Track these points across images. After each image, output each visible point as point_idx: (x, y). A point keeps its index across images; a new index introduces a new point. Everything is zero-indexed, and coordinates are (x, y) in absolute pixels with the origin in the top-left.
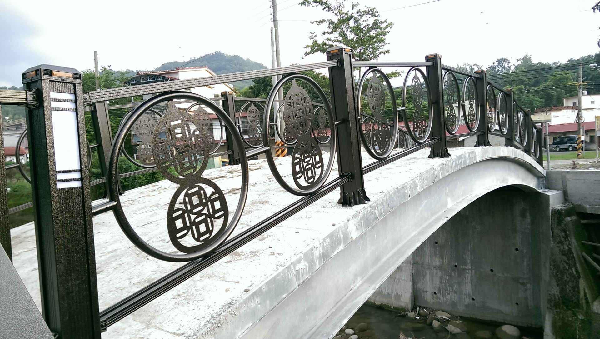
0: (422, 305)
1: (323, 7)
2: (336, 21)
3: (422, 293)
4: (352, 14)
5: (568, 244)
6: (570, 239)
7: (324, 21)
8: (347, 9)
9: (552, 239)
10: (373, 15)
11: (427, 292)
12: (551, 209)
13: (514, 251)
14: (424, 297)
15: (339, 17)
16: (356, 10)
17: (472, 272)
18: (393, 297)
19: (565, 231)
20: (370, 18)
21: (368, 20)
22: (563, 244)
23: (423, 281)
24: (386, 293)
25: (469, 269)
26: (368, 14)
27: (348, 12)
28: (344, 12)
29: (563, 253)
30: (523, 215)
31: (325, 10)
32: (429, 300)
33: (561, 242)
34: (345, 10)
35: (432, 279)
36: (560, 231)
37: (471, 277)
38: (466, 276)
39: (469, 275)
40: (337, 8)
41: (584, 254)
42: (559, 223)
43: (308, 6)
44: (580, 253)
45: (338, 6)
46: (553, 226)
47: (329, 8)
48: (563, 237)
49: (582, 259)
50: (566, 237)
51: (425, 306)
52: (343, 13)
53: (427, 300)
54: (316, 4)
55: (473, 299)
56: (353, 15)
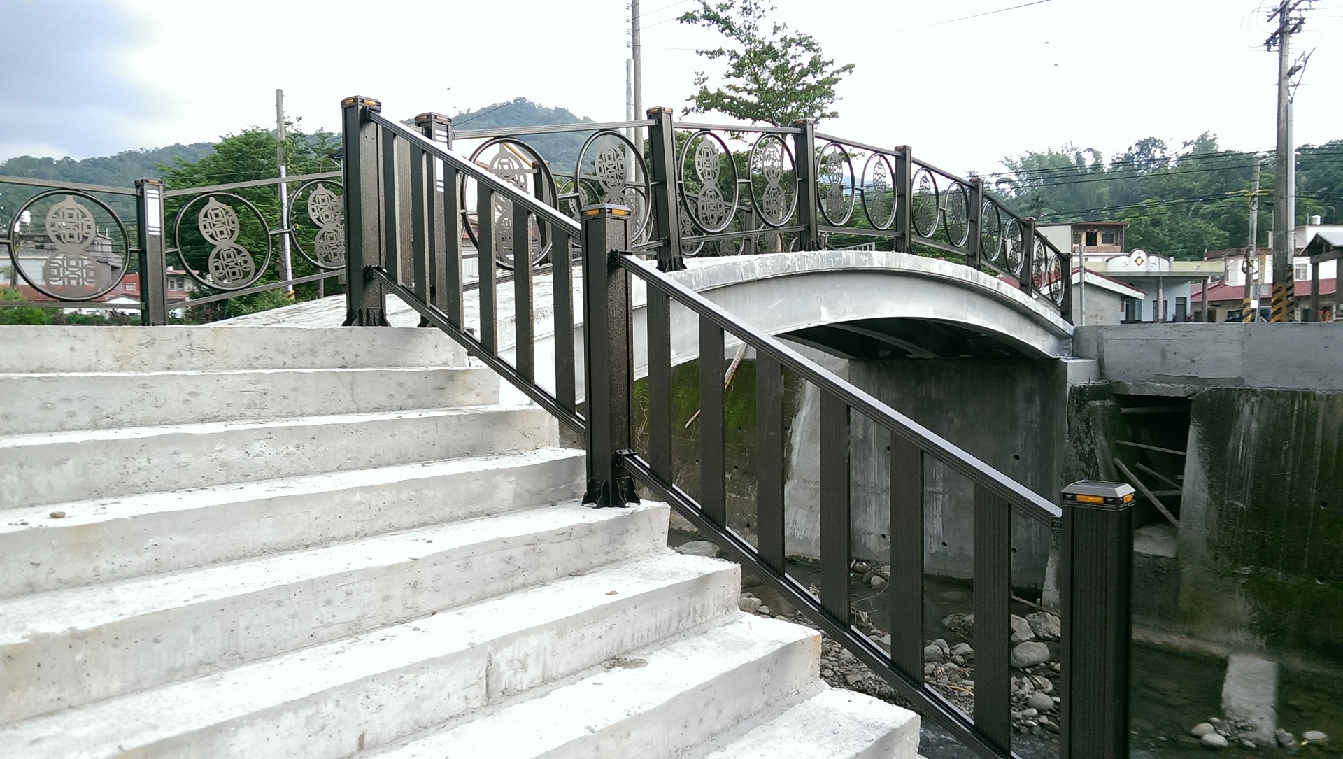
0: (861, 557)
1: (721, 28)
2: (742, 53)
3: (863, 537)
4: (771, 43)
5: (1089, 442)
6: (1092, 435)
7: (721, 52)
8: (765, 34)
9: (1067, 436)
10: (809, 47)
11: (870, 533)
12: (1068, 386)
13: (1012, 460)
14: (865, 543)
15: (748, 47)
16: (780, 35)
17: (944, 496)
18: (813, 542)
19: (1087, 422)
20: (803, 52)
21: (800, 55)
22: (1082, 443)
23: (865, 515)
24: (801, 538)
25: (939, 493)
26: (799, 44)
27: (763, 39)
28: (756, 38)
29: (1082, 457)
30: (1029, 400)
31: (724, 32)
32: (873, 549)
33: (1079, 440)
34: (759, 35)
35: (880, 510)
36: (1079, 422)
37: (943, 505)
38: (935, 505)
39: (940, 503)
40: (744, 31)
41: (1118, 461)
42: (1079, 410)
43: (694, 24)
44: (1109, 457)
45: (747, 27)
46: (1070, 414)
47: (731, 30)
48: (1083, 432)
49: (1112, 467)
50: (1087, 432)
51: (865, 558)
52: (755, 41)
53: (869, 548)
54: (708, 22)
55: (945, 544)
56: (772, 45)
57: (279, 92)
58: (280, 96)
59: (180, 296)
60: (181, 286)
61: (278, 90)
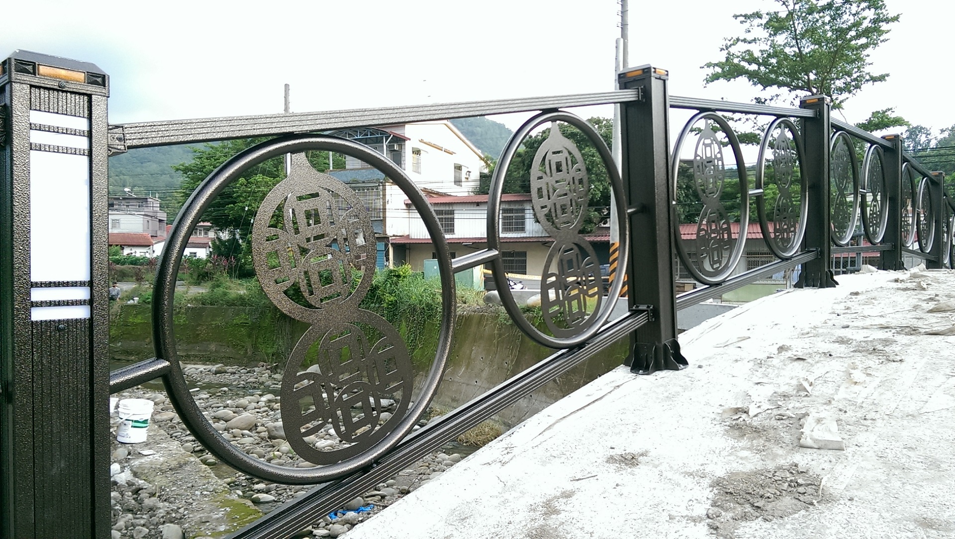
57: (287, 86)
58: (287, 89)
59: (205, 241)
60: (206, 233)
61: (286, 85)
